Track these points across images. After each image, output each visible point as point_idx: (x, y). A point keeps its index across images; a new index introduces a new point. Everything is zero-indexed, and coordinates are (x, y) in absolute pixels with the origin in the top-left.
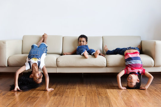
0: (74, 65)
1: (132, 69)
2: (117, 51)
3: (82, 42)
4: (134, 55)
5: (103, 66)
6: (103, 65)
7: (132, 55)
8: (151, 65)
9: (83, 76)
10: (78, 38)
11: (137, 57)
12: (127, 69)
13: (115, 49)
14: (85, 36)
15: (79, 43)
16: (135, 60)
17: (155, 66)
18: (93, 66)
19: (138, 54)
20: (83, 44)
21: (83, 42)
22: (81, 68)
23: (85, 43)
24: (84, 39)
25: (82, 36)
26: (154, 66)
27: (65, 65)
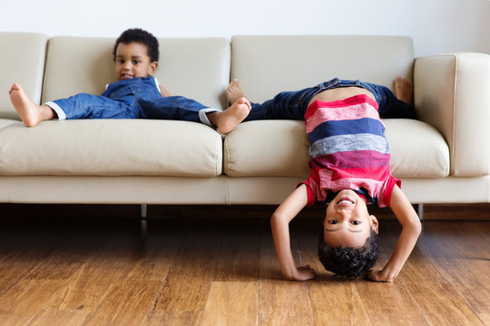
0: (68, 167)
1: (336, 177)
2: (281, 107)
3: (129, 65)
4: (349, 113)
5: (206, 170)
6: (207, 165)
7: (340, 109)
8: (437, 169)
9: (144, 222)
10: (114, 43)
11: (364, 119)
12: (318, 180)
13: (272, 97)
14: (145, 33)
15: (118, 67)
16: (349, 136)
17: (456, 173)
18: (156, 169)
19: (367, 104)
20: (131, 73)
21: (135, 61)
22: (95, 182)
23: (143, 69)
24: (139, 50)
25: (132, 36)
26: (451, 174)
27: (25, 168)
